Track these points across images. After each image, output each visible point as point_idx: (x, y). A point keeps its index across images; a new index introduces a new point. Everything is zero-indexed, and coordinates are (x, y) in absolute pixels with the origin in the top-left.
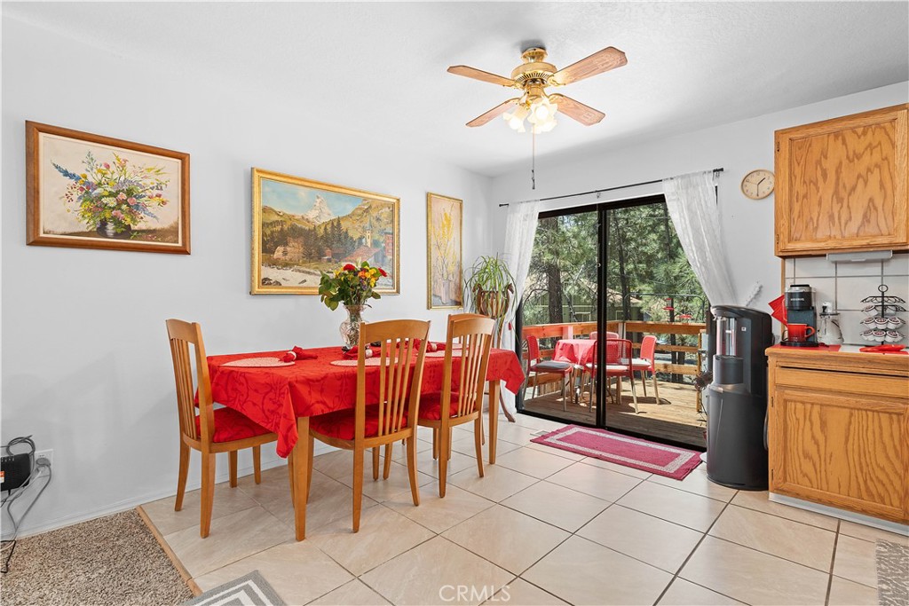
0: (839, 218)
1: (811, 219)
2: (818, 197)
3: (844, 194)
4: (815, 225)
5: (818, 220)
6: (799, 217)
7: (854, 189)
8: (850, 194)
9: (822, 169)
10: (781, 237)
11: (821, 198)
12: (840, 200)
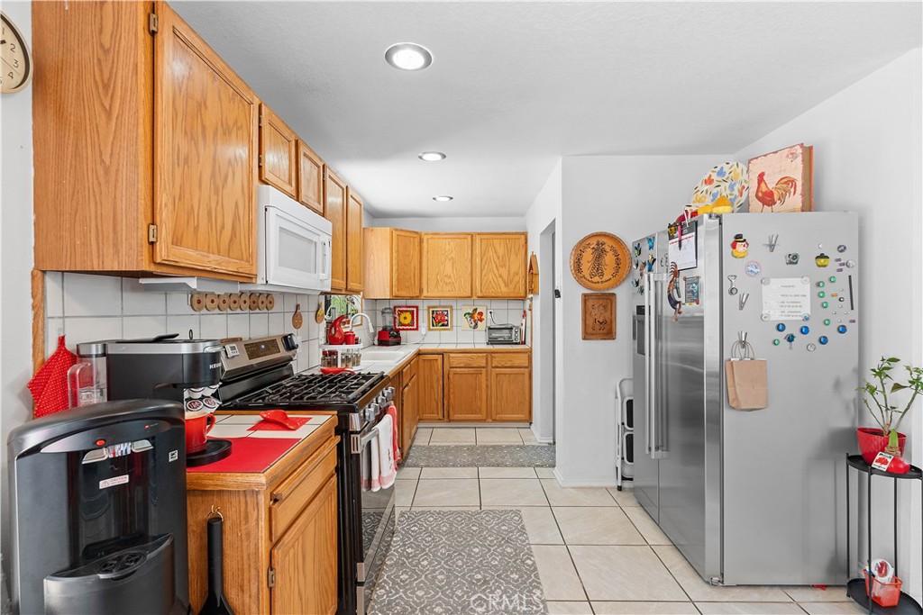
0: (216, 220)
1: (192, 207)
2: (199, 172)
3: (219, 182)
4: (196, 223)
5: (198, 214)
7: (226, 178)
8: (223, 187)
9: (202, 122)
11: (201, 175)
12: (216, 191)
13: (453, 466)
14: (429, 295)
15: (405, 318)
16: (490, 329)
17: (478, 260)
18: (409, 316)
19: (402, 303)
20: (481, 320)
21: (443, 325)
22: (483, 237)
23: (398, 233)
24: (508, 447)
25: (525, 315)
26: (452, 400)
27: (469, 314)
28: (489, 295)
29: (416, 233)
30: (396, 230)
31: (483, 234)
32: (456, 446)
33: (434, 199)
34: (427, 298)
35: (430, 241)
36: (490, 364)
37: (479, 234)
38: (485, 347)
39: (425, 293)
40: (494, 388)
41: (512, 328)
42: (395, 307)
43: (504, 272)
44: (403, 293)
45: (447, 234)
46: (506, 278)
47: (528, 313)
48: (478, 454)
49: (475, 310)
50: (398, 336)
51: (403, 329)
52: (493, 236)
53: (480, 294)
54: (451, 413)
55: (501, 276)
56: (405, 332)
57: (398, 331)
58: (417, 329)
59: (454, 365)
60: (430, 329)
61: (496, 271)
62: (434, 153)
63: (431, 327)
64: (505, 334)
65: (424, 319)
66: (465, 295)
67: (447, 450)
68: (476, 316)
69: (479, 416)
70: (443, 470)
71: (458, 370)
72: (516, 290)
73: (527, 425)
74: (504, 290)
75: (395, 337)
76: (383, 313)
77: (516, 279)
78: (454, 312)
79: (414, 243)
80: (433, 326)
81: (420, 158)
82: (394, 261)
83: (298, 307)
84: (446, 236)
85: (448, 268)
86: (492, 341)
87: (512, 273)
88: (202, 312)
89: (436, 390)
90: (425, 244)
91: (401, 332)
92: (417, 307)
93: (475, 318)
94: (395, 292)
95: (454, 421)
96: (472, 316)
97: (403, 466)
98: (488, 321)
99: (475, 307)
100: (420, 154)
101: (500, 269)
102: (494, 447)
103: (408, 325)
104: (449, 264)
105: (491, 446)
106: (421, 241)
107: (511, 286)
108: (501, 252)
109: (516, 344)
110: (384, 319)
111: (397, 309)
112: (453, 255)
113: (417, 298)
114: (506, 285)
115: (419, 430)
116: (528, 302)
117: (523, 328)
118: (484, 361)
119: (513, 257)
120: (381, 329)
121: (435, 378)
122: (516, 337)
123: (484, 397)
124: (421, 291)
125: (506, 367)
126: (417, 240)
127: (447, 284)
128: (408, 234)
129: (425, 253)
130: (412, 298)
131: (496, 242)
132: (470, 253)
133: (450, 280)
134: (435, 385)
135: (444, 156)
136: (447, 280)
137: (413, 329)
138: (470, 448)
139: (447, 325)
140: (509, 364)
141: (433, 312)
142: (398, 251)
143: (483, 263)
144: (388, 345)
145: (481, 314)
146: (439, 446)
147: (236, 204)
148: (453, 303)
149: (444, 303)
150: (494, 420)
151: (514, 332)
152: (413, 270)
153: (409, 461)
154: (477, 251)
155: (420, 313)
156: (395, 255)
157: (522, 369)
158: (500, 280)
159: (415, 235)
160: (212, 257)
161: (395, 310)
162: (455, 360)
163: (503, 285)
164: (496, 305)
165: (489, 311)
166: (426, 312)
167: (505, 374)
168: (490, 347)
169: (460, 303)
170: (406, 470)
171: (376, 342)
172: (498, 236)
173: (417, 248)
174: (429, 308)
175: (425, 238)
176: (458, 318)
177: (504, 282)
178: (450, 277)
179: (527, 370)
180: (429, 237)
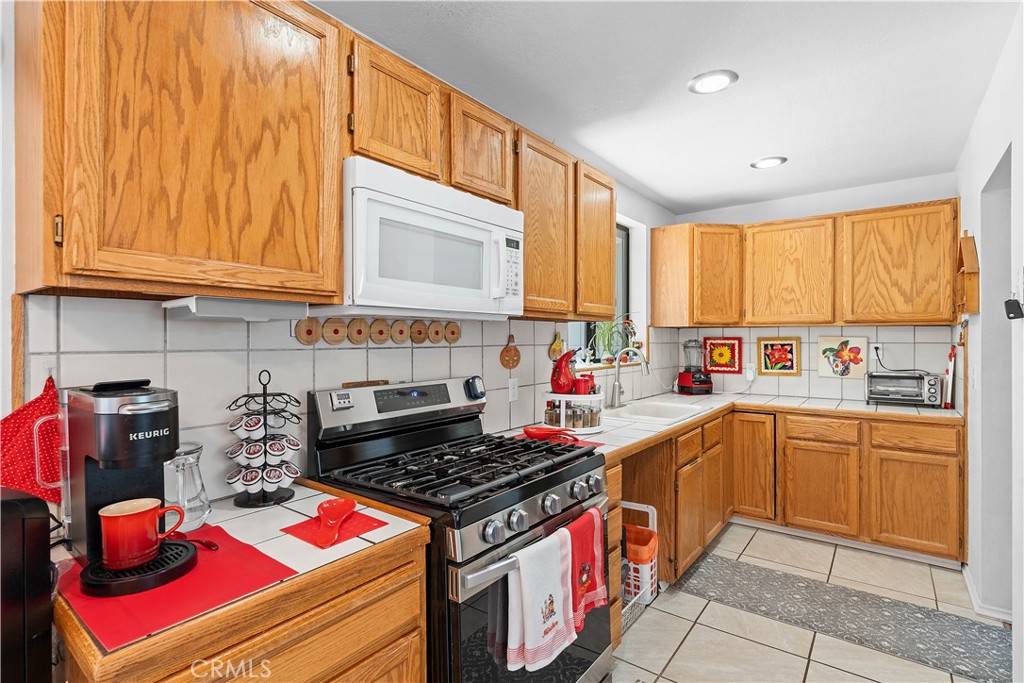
0: (228, 210)
1: (163, 191)
2: (182, 137)
3: (237, 154)
4: (173, 214)
5: (180, 201)
6: (129, 176)
7: (256, 148)
8: (248, 160)
9: (191, 62)
10: (75, 226)
11: (187, 142)
12: (230, 166)
13: (766, 614)
14: (757, 319)
15: (721, 355)
16: (871, 377)
17: (846, 259)
18: (727, 352)
19: (717, 332)
20: (856, 361)
21: (784, 367)
22: (857, 218)
23: (703, 229)
24: (896, 604)
25: (953, 355)
26: (790, 491)
27: (831, 350)
28: (869, 318)
29: (735, 227)
30: (700, 225)
31: (857, 213)
32: (786, 575)
33: (753, 166)
34: (753, 326)
35: (757, 237)
36: (866, 440)
37: (847, 215)
38: (863, 408)
39: (749, 318)
40: (875, 482)
41: (921, 378)
42: (706, 339)
43: (903, 277)
44: (711, 319)
45: (786, 222)
46: (907, 288)
47: (960, 350)
48: (825, 604)
49: (845, 344)
50: (708, 382)
51: (718, 372)
52: (880, 215)
53: (850, 317)
54: (789, 512)
55: (895, 284)
56: (721, 375)
57: (707, 373)
58: (740, 372)
59: (795, 435)
60: (760, 373)
61: (885, 277)
62: (714, 72)
63: (764, 370)
64: (908, 388)
65: (751, 356)
66: (821, 318)
67: (767, 577)
68: (846, 354)
69: (843, 528)
70: (745, 615)
71: (802, 443)
72: (931, 308)
73: (956, 565)
74: (903, 308)
75: (702, 382)
76: (685, 347)
77: (932, 286)
78: (805, 347)
79: (730, 242)
80: (766, 368)
81: (692, 90)
82: (696, 272)
83: (511, 338)
84: (784, 226)
85: (790, 278)
86: (876, 399)
87: (921, 276)
88: (317, 346)
89: (762, 471)
90: (749, 244)
91: (713, 375)
92: (740, 340)
93: (844, 358)
94: (698, 317)
95: (794, 526)
96: (837, 353)
97: (680, 589)
98: (869, 363)
99: (844, 339)
100: (689, 84)
101: (894, 271)
102: (864, 597)
103: (726, 365)
104: (790, 272)
105: (858, 594)
106: (742, 239)
107: (920, 301)
108: (895, 240)
109: (933, 406)
110: (687, 357)
111: (709, 342)
112: (798, 255)
113: (736, 325)
114: (908, 299)
115: (732, 528)
116: (959, 329)
117: (949, 378)
118: (856, 434)
119: (923, 248)
120: (682, 370)
121: (760, 451)
122: (933, 395)
123: (854, 497)
124: (742, 314)
125: (901, 449)
126: (735, 238)
127: (787, 303)
128: (718, 230)
129: (748, 256)
130: (726, 325)
131: (886, 226)
132: (830, 248)
133: (793, 296)
134: (761, 462)
135: (735, 76)
136: (788, 297)
137: (734, 372)
138: (813, 587)
139: (791, 367)
140: (911, 444)
141: (766, 346)
142: (702, 257)
143: (857, 262)
144: (692, 394)
145: (857, 350)
146: (755, 567)
147: (284, 187)
148: (802, 333)
149: (784, 332)
150: (877, 541)
151: (926, 387)
152: (727, 283)
153: (693, 581)
154: (845, 244)
155: (745, 348)
156: (697, 262)
157: (943, 458)
158: (894, 291)
159: (732, 230)
160: (212, 264)
161: (705, 343)
162: (796, 426)
163: (899, 300)
164: (886, 335)
165: (873, 346)
166: (754, 348)
167: (900, 461)
168: (871, 410)
169: (815, 332)
170: (682, 596)
171: (676, 389)
172: (890, 214)
173: (736, 250)
174: (760, 340)
175: (749, 233)
176: (813, 356)
177: (903, 293)
178: (793, 290)
179: (953, 460)
180: (755, 230)
